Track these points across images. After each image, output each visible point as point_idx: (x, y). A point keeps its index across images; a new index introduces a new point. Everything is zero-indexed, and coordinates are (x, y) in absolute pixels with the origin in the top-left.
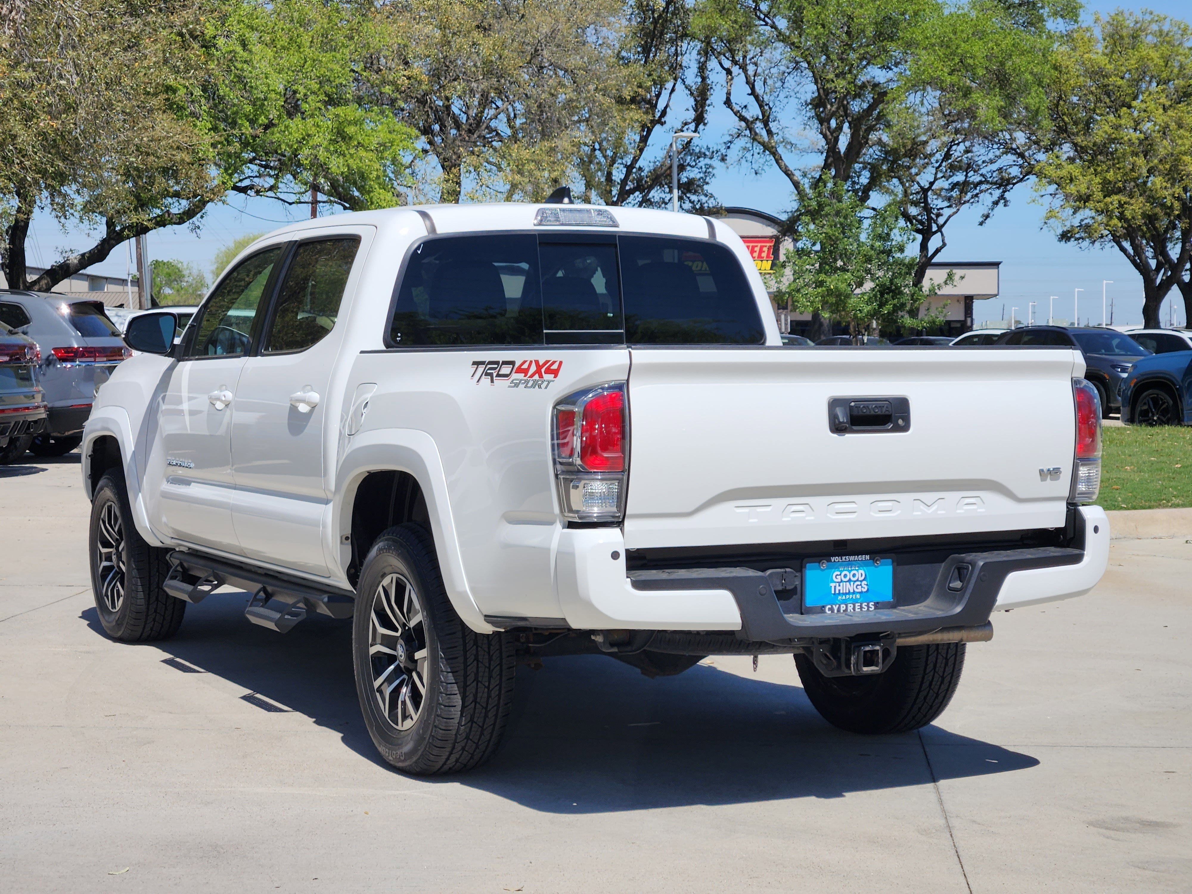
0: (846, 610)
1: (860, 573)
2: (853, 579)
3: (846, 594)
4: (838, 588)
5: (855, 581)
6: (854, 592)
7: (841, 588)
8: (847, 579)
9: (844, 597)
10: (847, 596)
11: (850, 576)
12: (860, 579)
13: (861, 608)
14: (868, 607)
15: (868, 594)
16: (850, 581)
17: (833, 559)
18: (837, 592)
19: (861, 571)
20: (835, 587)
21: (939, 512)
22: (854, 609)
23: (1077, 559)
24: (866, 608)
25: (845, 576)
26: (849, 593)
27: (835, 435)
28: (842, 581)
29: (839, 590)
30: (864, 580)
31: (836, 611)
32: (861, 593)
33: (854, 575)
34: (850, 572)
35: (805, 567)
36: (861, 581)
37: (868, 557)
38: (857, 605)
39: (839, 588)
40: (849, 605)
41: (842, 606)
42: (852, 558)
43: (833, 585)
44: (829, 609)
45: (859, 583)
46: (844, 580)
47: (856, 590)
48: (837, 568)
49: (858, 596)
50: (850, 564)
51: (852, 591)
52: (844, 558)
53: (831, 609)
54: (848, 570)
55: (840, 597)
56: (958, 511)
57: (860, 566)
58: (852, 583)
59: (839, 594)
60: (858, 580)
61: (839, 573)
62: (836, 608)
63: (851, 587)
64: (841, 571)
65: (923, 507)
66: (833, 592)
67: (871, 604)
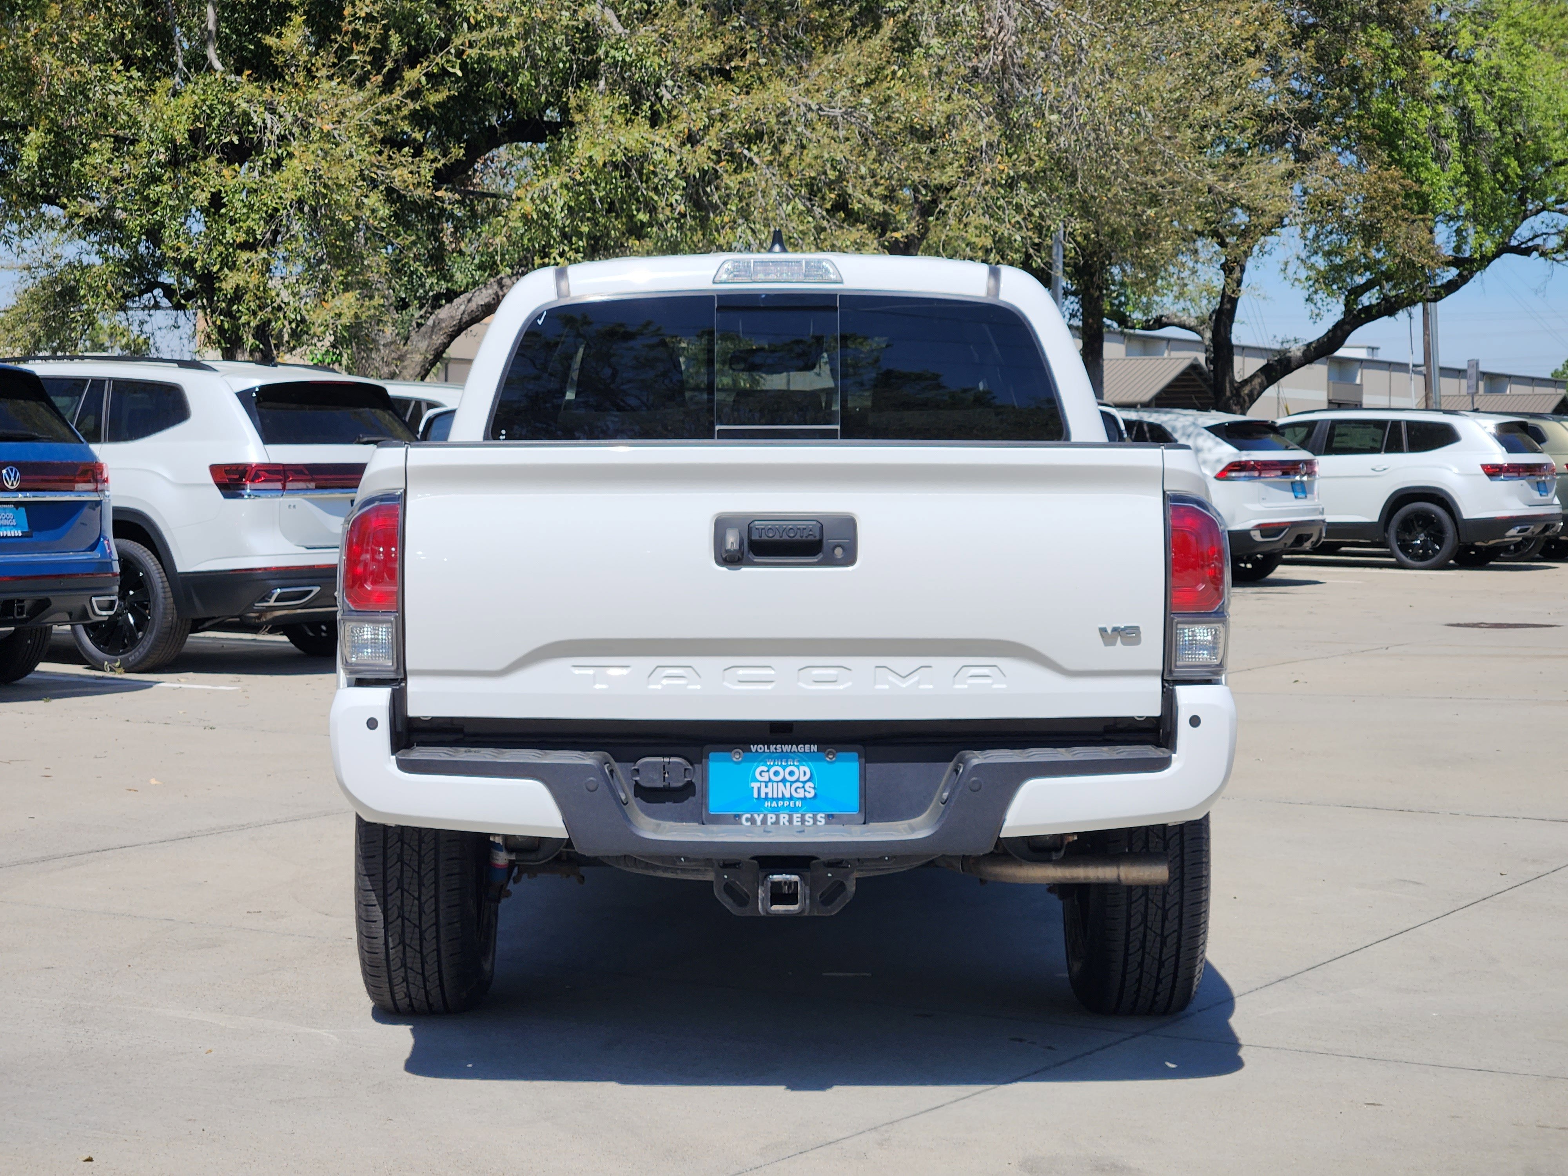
0: (777, 822)
1: (803, 771)
2: (788, 778)
3: (778, 799)
4: (764, 790)
5: (792, 783)
6: (791, 798)
7: (769, 790)
8: (780, 778)
9: (774, 804)
10: (780, 803)
11: (784, 773)
12: (802, 779)
13: (803, 820)
14: (815, 821)
15: (817, 801)
16: (784, 781)
17: (753, 748)
18: (763, 795)
19: (802, 768)
20: (759, 789)
21: (922, 687)
22: (790, 821)
23: (1162, 764)
24: (811, 821)
25: (776, 773)
26: (783, 798)
27: (724, 569)
28: (770, 781)
29: (767, 794)
30: (809, 780)
31: (759, 823)
32: (805, 798)
33: (791, 773)
34: (784, 768)
35: (708, 757)
36: (804, 782)
37: (814, 748)
38: (795, 816)
39: (767, 790)
40: (782, 816)
41: (769, 816)
42: (787, 748)
43: (755, 785)
44: (747, 820)
45: (801, 785)
46: (774, 779)
47: (795, 795)
48: (764, 761)
49: (799, 804)
50: (784, 757)
51: (787, 795)
52: (772, 747)
53: (752, 820)
54: (781, 766)
55: (766, 804)
56: (957, 686)
57: (804, 758)
58: (788, 784)
59: (766, 798)
60: (797, 781)
61: (765, 769)
62: (759, 819)
63: (786, 790)
64: (770, 767)
65: (892, 678)
66: (756, 795)
67: (821, 817)
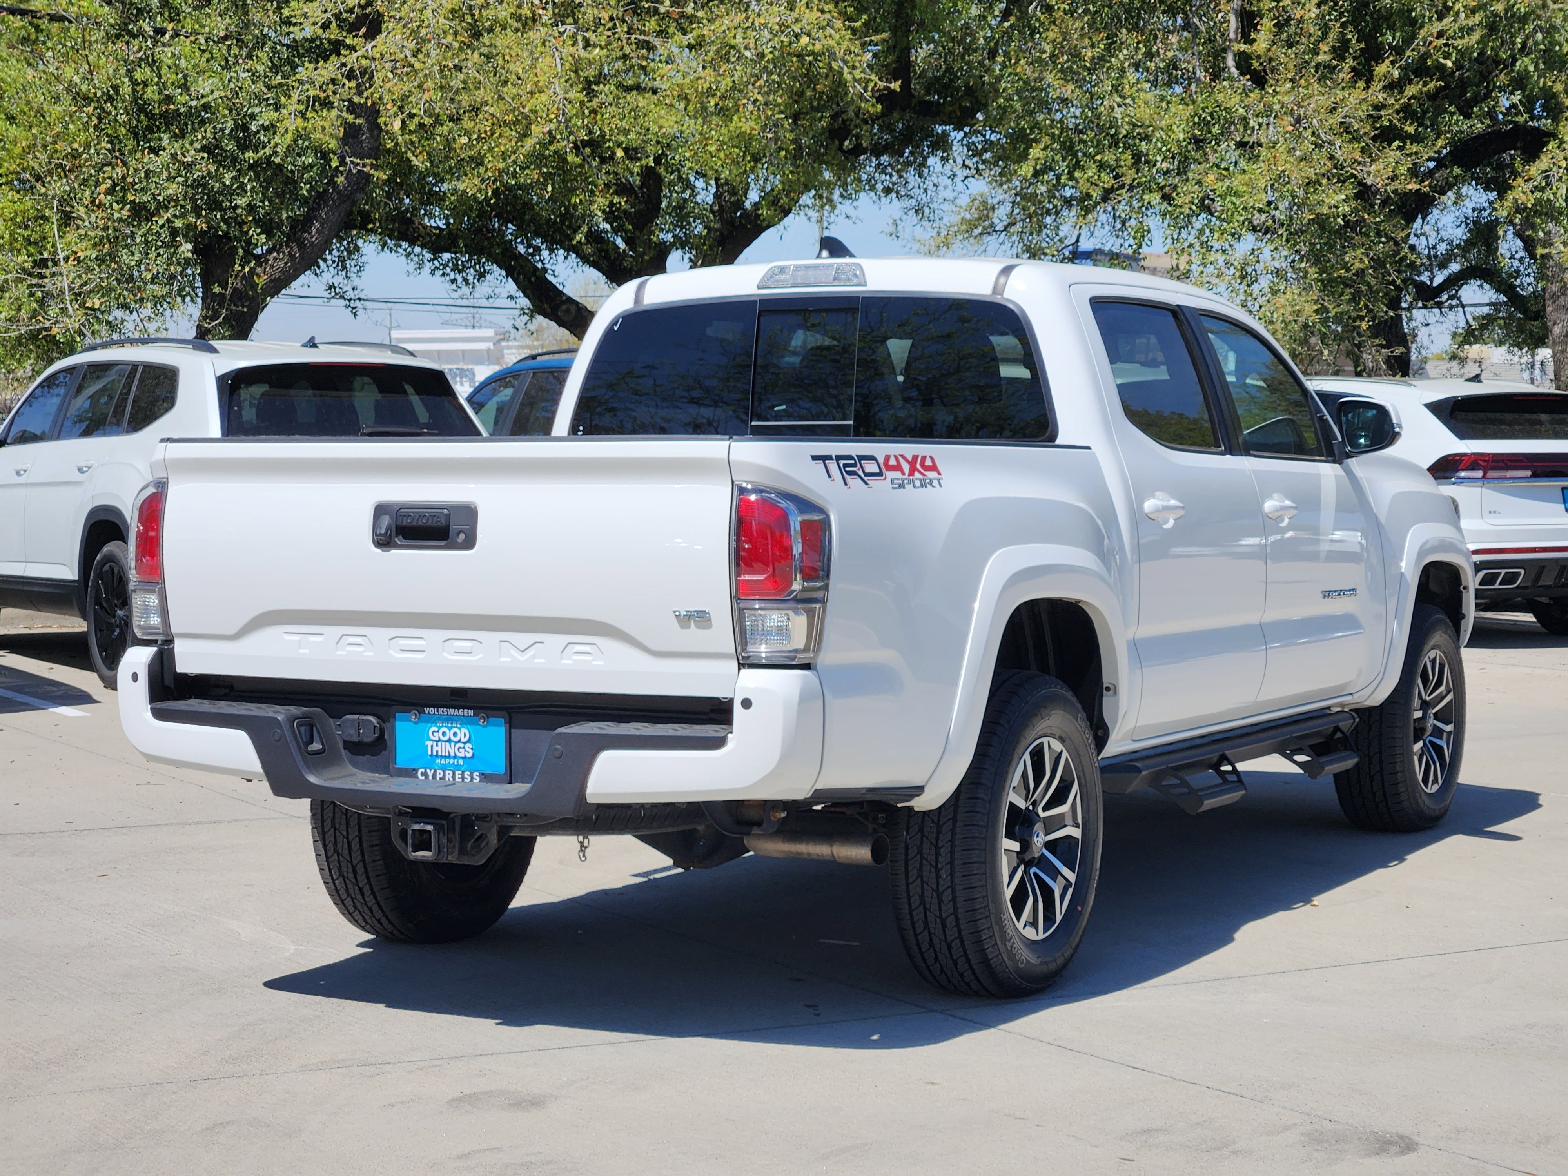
0: (443, 778)
1: (463, 732)
2: (453, 739)
3: (445, 757)
4: (435, 749)
5: (456, 743)
6: (455, 757)
7: (439, 749)
8: (446, 738)
9: (443, 761)
10: (447, 761)
11: (449, 734)
12: (464, 740)
13: (463, 778)
14: (472, 778)
15: (474, 761)
16: (449, 741)
17: (427, 710)
18: (434, 753)
19: (464, 730)
20: (432, 747)
22: (454, 777)
24: (469, 779)
25: (444, 734)
26: (449, 757)
28: (440, 740)
29: (437, 752)
30: (468, 742)
31: (430, 778)
32: (465, 758)
33: (455, 734)
34: (450, 729)
35: (394, 717)
36: (465, 743)
37: (471, 712)
38: (457, 773)
39: (437, 748)
40: (447, 772)
41: (438, 772)
42: (451, 711)
43: (429, 743)
44: (422, 774)
45: (462, 745)
46: (442, 738)
47: (458, 754)
48: (434, 722)
49: (461, 762)
50: (450, 719)
51: (452, 754)
52: (440, 710)
53: (425, 774)
54: (448, 727)
55: (438, 761)
57: (465, 721)
58: (453, 744)
59: (437, 756)
60: (459, 741)
61: (436, 729)
62: (430, 773)
63: (451, 749)
64: (440, 727)
65: (513, 652)
66: (429, 753)
67: (476, 774)
